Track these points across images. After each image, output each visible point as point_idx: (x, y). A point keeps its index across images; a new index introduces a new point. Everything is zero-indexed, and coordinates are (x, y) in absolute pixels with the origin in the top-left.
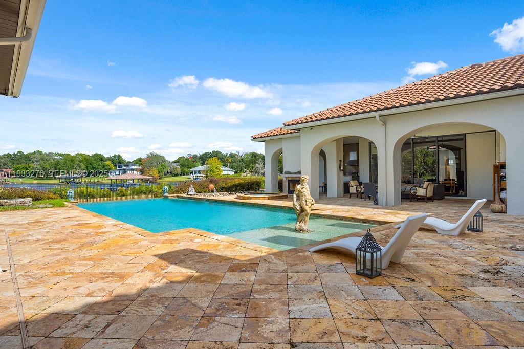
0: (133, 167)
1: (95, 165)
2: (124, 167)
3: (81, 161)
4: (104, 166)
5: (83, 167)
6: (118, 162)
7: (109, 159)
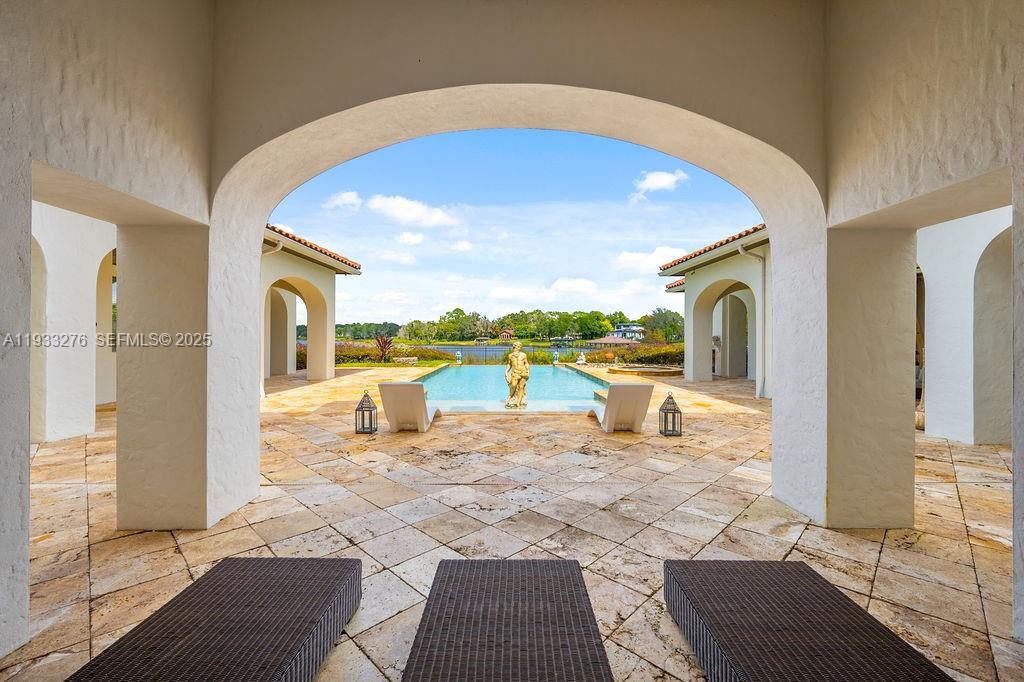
0: (635, 328)
1: (591, 326)
2: (623, 328)
3: (575, 321)
4: (600, 327)
5: (578, 328)
6: (619, 321)
7: (608, 318)
